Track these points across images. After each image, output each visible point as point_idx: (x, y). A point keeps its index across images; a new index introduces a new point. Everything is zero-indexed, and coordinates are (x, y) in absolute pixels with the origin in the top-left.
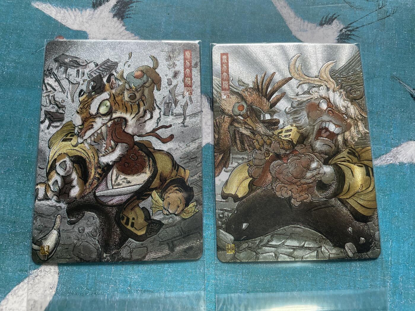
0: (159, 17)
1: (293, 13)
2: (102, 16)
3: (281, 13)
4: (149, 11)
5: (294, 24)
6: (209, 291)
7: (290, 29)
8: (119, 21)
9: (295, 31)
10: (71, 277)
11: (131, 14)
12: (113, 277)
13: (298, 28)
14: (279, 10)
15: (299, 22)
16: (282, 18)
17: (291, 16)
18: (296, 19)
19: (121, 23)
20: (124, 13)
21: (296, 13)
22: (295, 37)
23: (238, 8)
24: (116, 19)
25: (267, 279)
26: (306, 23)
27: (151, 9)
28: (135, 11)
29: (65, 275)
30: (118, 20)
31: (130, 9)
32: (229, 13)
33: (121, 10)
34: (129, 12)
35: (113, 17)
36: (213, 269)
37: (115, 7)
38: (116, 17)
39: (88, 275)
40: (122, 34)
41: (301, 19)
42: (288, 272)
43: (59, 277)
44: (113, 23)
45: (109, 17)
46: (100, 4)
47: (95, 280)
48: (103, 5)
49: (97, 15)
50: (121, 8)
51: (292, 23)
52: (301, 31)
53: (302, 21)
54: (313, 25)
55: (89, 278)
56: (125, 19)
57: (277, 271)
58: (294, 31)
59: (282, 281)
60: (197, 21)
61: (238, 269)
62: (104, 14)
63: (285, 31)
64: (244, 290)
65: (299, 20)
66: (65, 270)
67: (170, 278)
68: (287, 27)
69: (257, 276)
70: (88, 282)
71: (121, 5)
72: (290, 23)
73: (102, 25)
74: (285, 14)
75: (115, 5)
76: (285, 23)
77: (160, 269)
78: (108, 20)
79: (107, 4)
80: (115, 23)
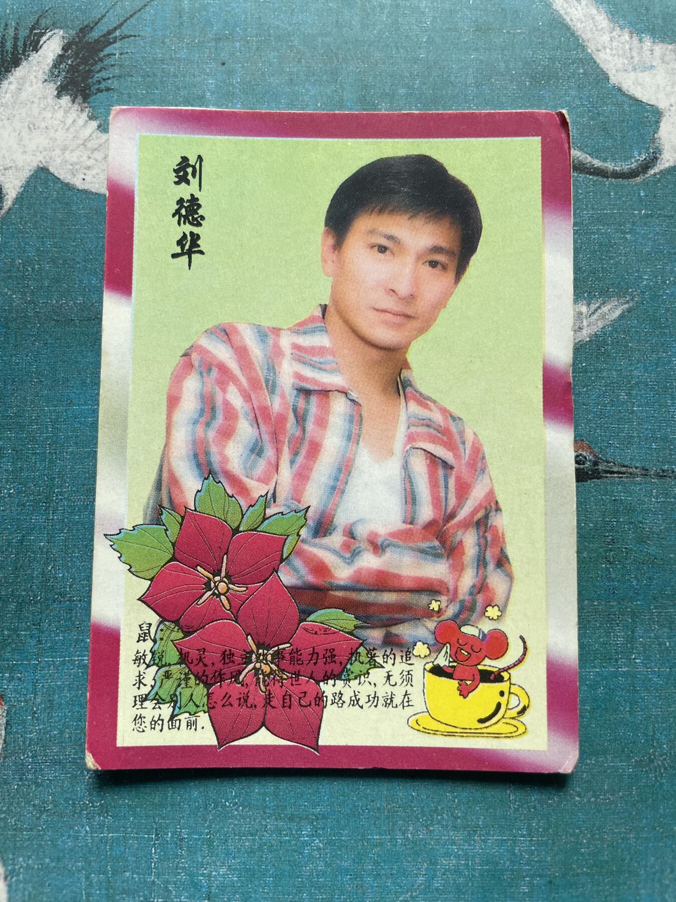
0: (194, 75)
1: (604, 16)
2: (24, 95)
3: (568, 19)
4: (162, 61)
5: (611, 49)
6: (437, 890)
7: (602, 65)
8: (76, 106)
9: (617, 71)
10: (42, 885)
11: (109, 79)
12: (158, 875)
13: (626, 62)
14: (562, 12)
15: (628, 42)
16: (573, 34)
17: (600, 28)
18: (614, 34)
19: (82, 110)
20: (88, 77)
21: (613, 15)
22: (620, 90)
23: (435, 17)
24: (66, 100)
25: (602, 839)
26: (648, 43)
27: (167, 56)
28: (121, 66)
29: (25, 881)
30: (73, 101)
31: (106, 63)
32: (407, 36)
33: (78, 71)
34: (104, 74)
35: (59, 96)
36: (443, 826)
37: (61, 63)
38: (67, 94)
39: (87, 878)
40: (89, 145)
41: (631, 33)
42: (662, 811)
43: (10, 886)
44: (60, 114)
45: (45, 98)
46: (16, 63)
47: (107, 889)
48: (24, 63)
49: (8, 95)
50: (78, 65)
51: (605, 48)
52: (634, 69)
53: (635, 39)
54: (670, 47)
55: (90, 885)
56: (91, 99)
57: (630, 814)
58: (614, 71)
59: (646, 838)
60: (314, 74)
61: (516, 819)
62: (30, 89)
63: (585, 74)
64: (540, 876)
65: (626, 37)
66: (21, 867)
67: (321, 866)
68: (590, 62)
69: (574, 832)
70: (88, 895)
71: (77, 54)
72: (600, 48)
73: (26, 124)
74: (582, 22)
75: (60, 56)
76: (584, 48)
77: (289, 841)
78: (42, 106)
79: (34, 57)
80: (66, 112)
